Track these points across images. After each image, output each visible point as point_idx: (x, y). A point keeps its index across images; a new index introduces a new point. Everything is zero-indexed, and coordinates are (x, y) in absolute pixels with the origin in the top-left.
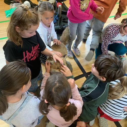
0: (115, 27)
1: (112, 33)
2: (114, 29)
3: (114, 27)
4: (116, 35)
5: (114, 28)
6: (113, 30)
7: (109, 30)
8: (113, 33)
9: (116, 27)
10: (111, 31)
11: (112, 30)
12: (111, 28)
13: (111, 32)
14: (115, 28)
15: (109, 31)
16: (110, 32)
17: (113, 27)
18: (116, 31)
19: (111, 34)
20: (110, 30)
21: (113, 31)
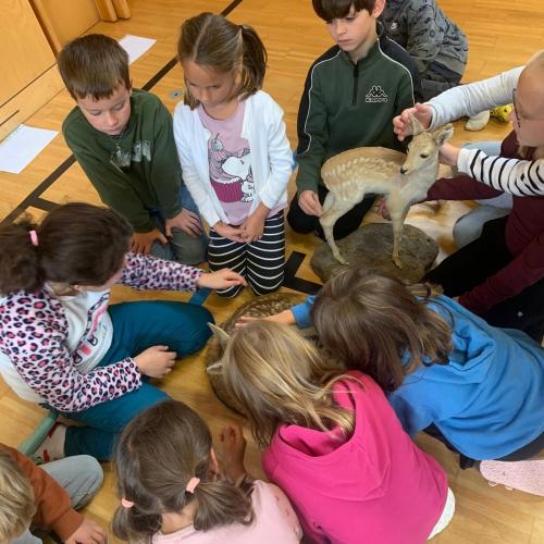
0: (19, 310)
1: (37, 341)
2: (26, 321)
3: (13, 314)
4: (61, 322)
5: (24, 316)
6: (28, 328)
7: (16, 345)
8: (42, 336)
9: (18, 306)
10: (26, 339)
11: (29, 333)
12: (15, 330)
13: (33, 344)
14: (27, 312)
15: (21, 349)
16: (28, 347)
17: (13, 322)
18: (43, 316)
19: (41, 347)
20: (18, 338)
21: (33, 329)
